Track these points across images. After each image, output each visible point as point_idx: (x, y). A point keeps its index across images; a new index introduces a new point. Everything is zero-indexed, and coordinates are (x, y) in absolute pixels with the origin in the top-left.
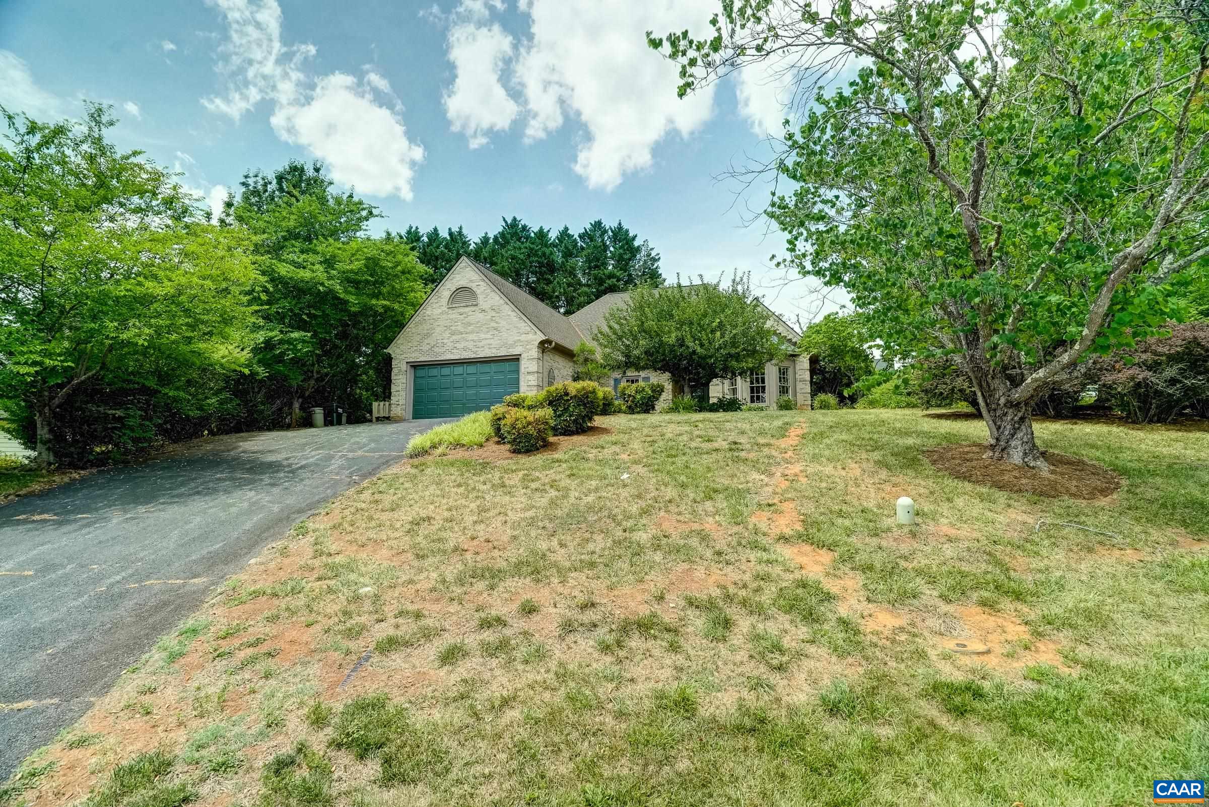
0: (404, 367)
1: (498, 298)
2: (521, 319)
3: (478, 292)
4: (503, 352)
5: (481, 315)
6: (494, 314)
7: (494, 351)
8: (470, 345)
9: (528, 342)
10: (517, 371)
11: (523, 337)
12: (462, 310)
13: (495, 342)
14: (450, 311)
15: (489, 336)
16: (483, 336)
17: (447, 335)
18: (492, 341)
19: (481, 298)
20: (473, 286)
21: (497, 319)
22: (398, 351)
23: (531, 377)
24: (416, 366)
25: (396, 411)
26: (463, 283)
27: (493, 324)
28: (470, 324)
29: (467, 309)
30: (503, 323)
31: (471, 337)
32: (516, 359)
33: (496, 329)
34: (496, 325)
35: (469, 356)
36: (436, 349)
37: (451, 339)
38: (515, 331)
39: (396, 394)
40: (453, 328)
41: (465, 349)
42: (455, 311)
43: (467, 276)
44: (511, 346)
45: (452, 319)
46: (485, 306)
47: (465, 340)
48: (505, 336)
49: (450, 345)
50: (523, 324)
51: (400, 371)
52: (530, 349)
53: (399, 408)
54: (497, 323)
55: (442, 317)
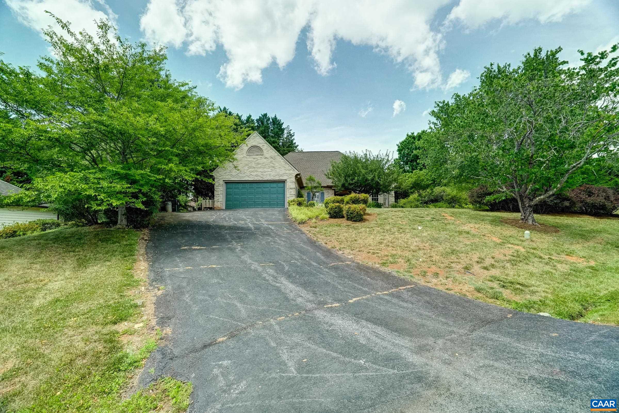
0: (222, 182)
1: (274, 152)
2: (286, 163)
3: (263, 149)
4: (277, 178)
5: (265, 160)
6: (272, 160)
7: (272, 177)
8: (259, 174)
9: (290, 174)
10: (284, 187)
11: (287, 172)
12: (254, 157)
13: (273, 173)
14: (248, 157)
15: (269, 170)
16: (266, 170)
17: (246, 168)
18: (271, 173)
19: (265, 152)
20: (260, 145)
21: (273, 162)
22: (218, 175)
23: (291, 191)
24: (227, 183)
25: (217, 205)
26: (254, 144)
27: (271, 165)
28: (258, 164)
29: (257, 157)
30: (277, 164)
31: (260, 170)
32: (284, 182)
33: (273, 167)
34: (273, 165)
35: (259, 179)
36: (240, 175)
37: (249, 171)
38: (283, 168)
39: (217, 196)
40: (250, 165)
41: (257, 176)
42: (251, 157)
43: (257, 141)
44: (281, 175)
45: (249, 161)
46: (267, 156)
47: (257, 171)
48: (278, 170)
49: (248, 173)
50: (288, 166)
51: (219, 184)
52: (291, 178)
53: (219, 203)
54: (274, 164)
55: (243, 159)
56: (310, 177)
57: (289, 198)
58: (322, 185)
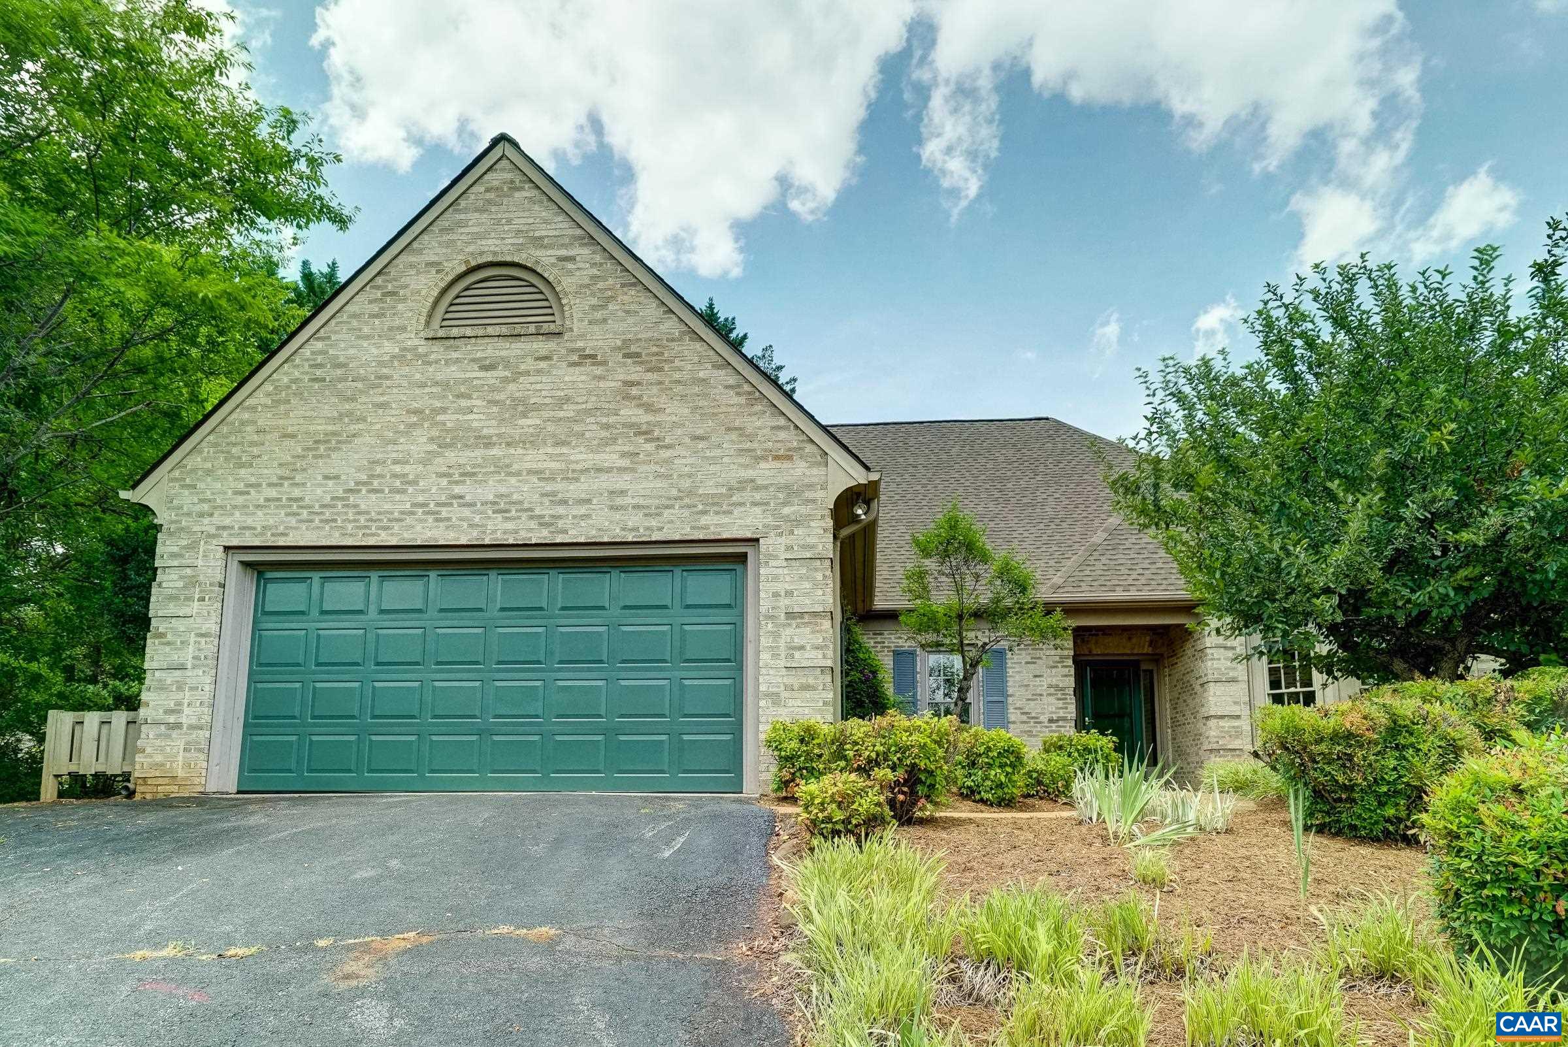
0: (211, 565)
1: (655, 312)
2: (757, 398)
3: (567, 284)
4: (674, 528)
5: (578, 377)
6: (635, 372)
7: (632, 519)
8: (526, 490)
9: (791, 492)
10: (736, 605)
11: (765, 471)
12: (487, 350)
13: (639, 486)
14: (438, 352)
15: (610, 458)
16: (580, 456)
17: (420, 443)
18: (621, 482)
19: (577, 306)
20: (544, 259)
21: (651, 394)
22: (187, 500)
23: (803, 635)
24: (266, 566)
25: (161, 752)
26: (495, 247)
27: (633, 414)
28: (522, 407)
29: (513, 349)
30: (677, 410)
31: (533, 459)
32: (732, 557)
33: (644, 433)
34: (644, 418)
35: (523, 537)
36: (367, 501)
37: (440, 464)
38: (730, 443)
39: (170, 678)
40: (449, 419)
41: (502, 507)
42: (466, 350)
43: (520, 222)
44: (714, 503)
45: (446, 385)
46: (598, 340)
47: (503, 468)
48: (684, 460)
49: (434, 488)
50: (769, 420)
51: (192, 582)
52: (798, 522)
53: (178, 741)
54: (649, 408)
55: (399, 373)
56: (953, 524)
57: (775, 698)
58: (1043, 593)
